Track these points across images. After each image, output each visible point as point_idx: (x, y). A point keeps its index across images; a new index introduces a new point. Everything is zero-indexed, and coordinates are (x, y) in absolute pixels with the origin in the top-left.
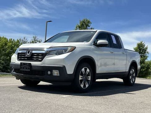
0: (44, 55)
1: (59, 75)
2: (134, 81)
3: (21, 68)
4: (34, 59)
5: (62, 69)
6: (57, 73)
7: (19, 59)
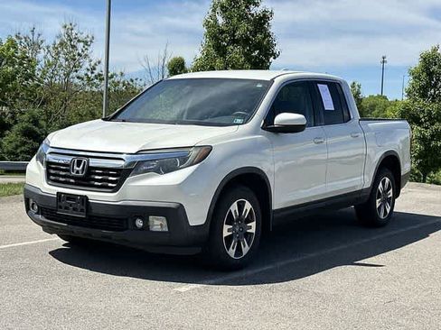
0: (123, 174)
1: (166, 229)
2: (388, 211)
3: (61, 207)
4: (96, 183)
5: (175, 214)
6: (161, 225)
7: (53, 180)
